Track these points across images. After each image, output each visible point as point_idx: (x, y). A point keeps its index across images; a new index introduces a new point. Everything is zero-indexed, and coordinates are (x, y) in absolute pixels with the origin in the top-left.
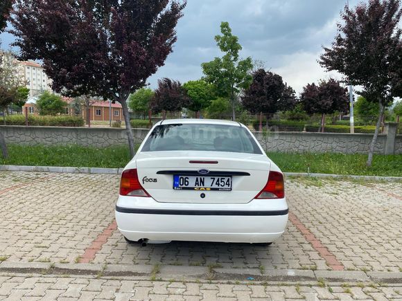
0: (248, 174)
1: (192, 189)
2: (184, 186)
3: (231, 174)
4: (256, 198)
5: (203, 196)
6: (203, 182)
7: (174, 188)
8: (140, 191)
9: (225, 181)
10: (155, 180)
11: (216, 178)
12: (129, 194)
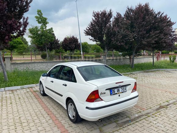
0: (130, 84)
1: (117, 94)
2: (114, 93)
3: (126, 86)
4: (132, 92)
5: (119, 96)
6: (119, 90)
7: (111, 95)
8: (99, 99)
9: (125, 88)
10: (105, 93)
11: (122, 88)
12: (95, 101)
